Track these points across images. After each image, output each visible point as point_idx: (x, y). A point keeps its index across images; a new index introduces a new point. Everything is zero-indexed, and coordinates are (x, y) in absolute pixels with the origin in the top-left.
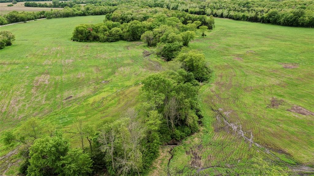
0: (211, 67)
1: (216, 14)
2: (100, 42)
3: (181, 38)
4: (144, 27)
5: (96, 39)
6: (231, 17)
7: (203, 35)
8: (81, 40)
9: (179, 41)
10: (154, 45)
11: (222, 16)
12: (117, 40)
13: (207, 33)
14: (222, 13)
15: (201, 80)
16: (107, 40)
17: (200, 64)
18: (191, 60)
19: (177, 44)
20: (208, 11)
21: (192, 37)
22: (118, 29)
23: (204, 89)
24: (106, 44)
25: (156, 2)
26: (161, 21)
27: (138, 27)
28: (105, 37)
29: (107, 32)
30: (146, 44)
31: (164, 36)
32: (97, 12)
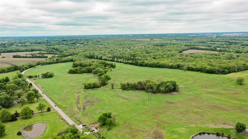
0: (111, 78)
1: (118, 61)
2: (78, 74)
3: (104, 71)
4: (92, 68)
5: (77, 73)
6: (124, 63)
7: (111, 70)
8: (72, 73)
9: (104, 72)
10: (96, 74)
11: (121, 62)
12: (83, 73)
13: (113, 69)
14: (121, 61)
15: (109, 80)
16: (81, 73)
17: (109, 77)
18: (106, 76)
19: (103, 73)
20: (115, 60)
21: (107, 71)
22: (83, 69)
23: (109, 81)
24: (81, 74)
25: (91, 55)
26: (97, 66)
27: (90, 69)
28: (80, 72)
29: (80, 71)
30: (94, 74)
31: (99, 71)
32: (63, 61)
